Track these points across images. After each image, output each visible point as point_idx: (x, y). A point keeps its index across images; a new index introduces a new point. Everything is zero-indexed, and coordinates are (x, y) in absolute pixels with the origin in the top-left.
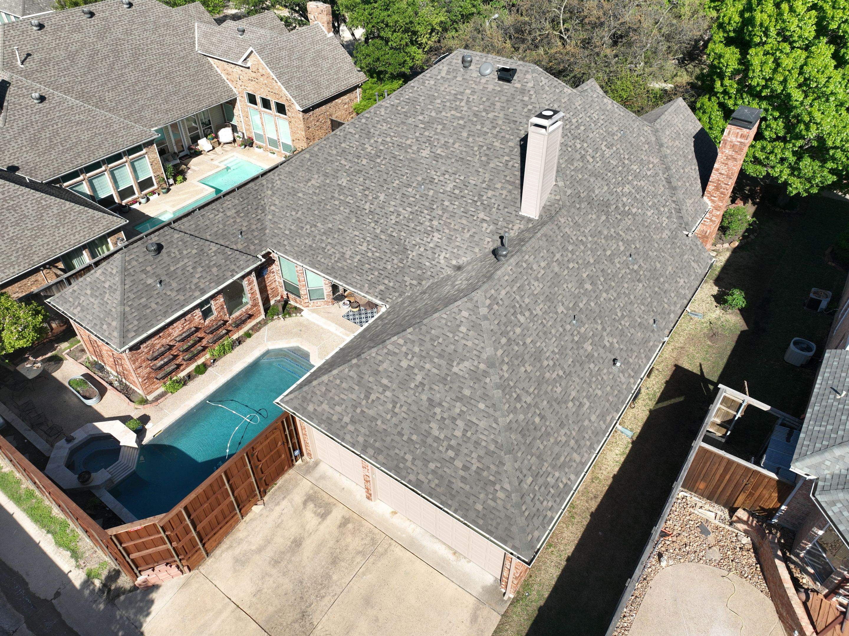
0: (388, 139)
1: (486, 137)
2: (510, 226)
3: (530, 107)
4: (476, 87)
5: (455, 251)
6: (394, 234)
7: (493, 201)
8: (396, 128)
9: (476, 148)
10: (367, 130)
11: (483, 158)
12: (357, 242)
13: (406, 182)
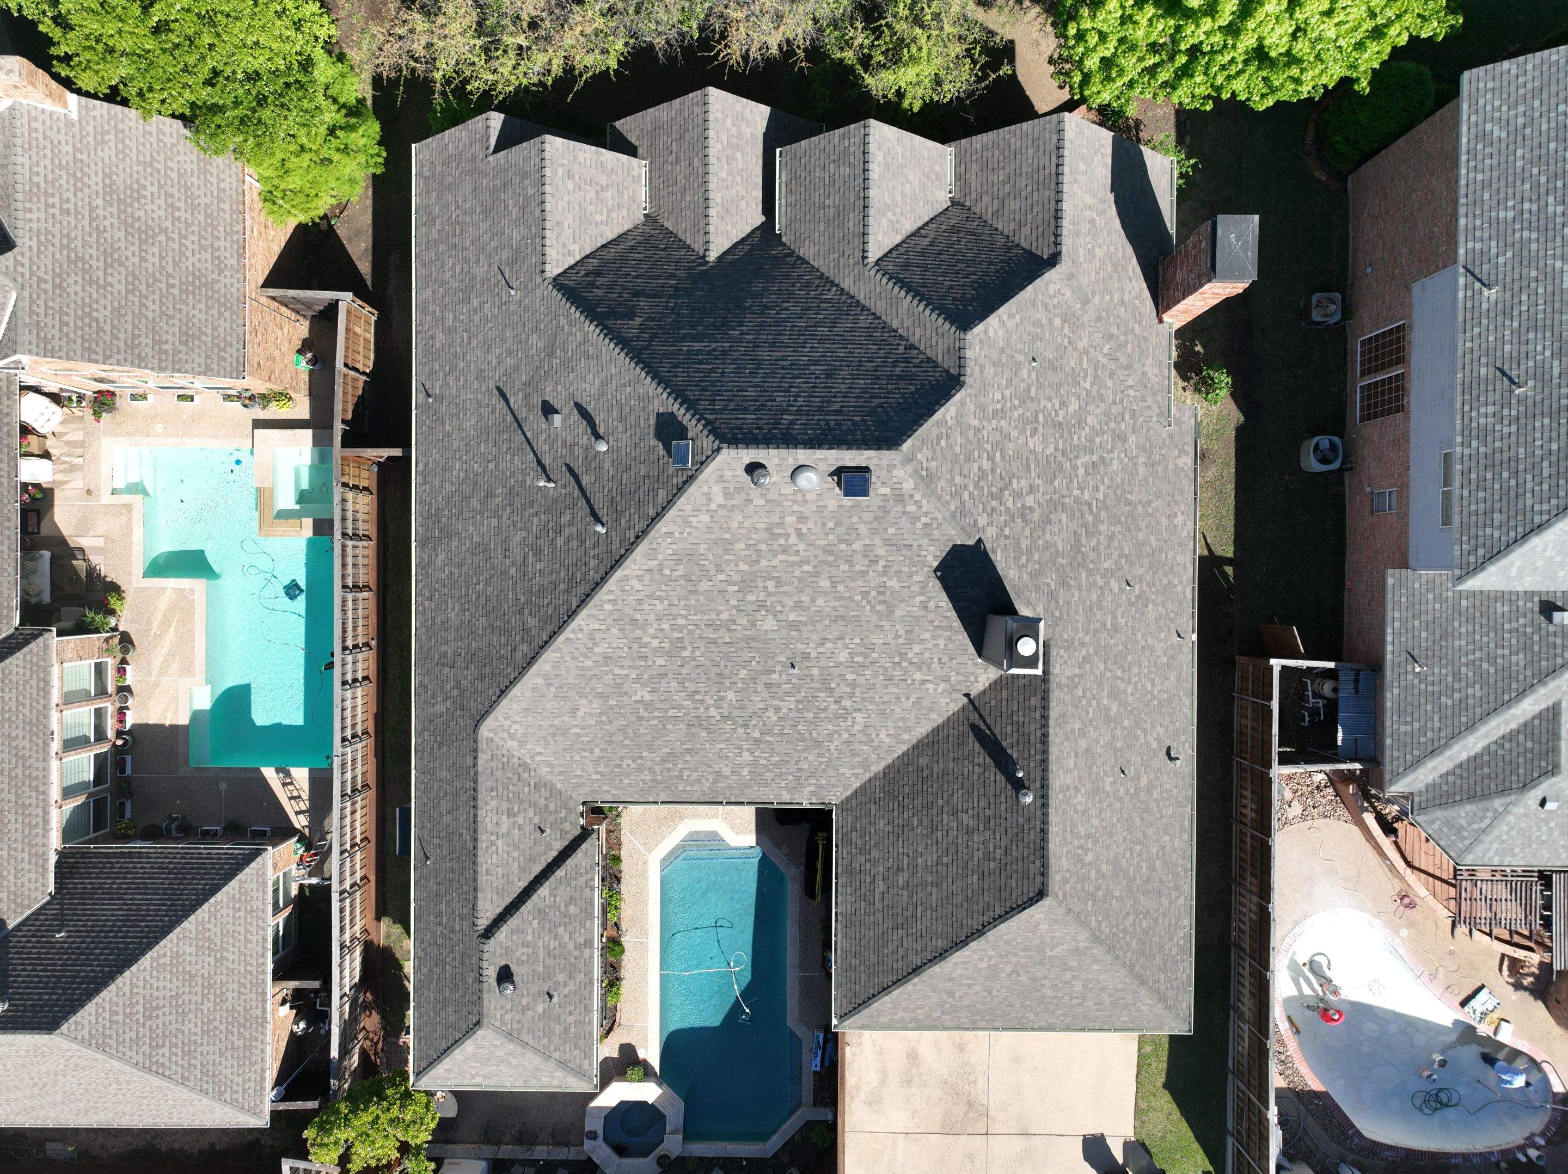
0: (681, 621)
1: (868, 578)
2: (972, 678)
3: (924, 520)
4: (801, 509)
5: (900, 724)
6: (786, 731)
7: (927, 655)
8: (683, 603)
9: (858, 598)
10: (627, 619)
11: (878, 608)
12: (731, 755)
13: (760, 668)
